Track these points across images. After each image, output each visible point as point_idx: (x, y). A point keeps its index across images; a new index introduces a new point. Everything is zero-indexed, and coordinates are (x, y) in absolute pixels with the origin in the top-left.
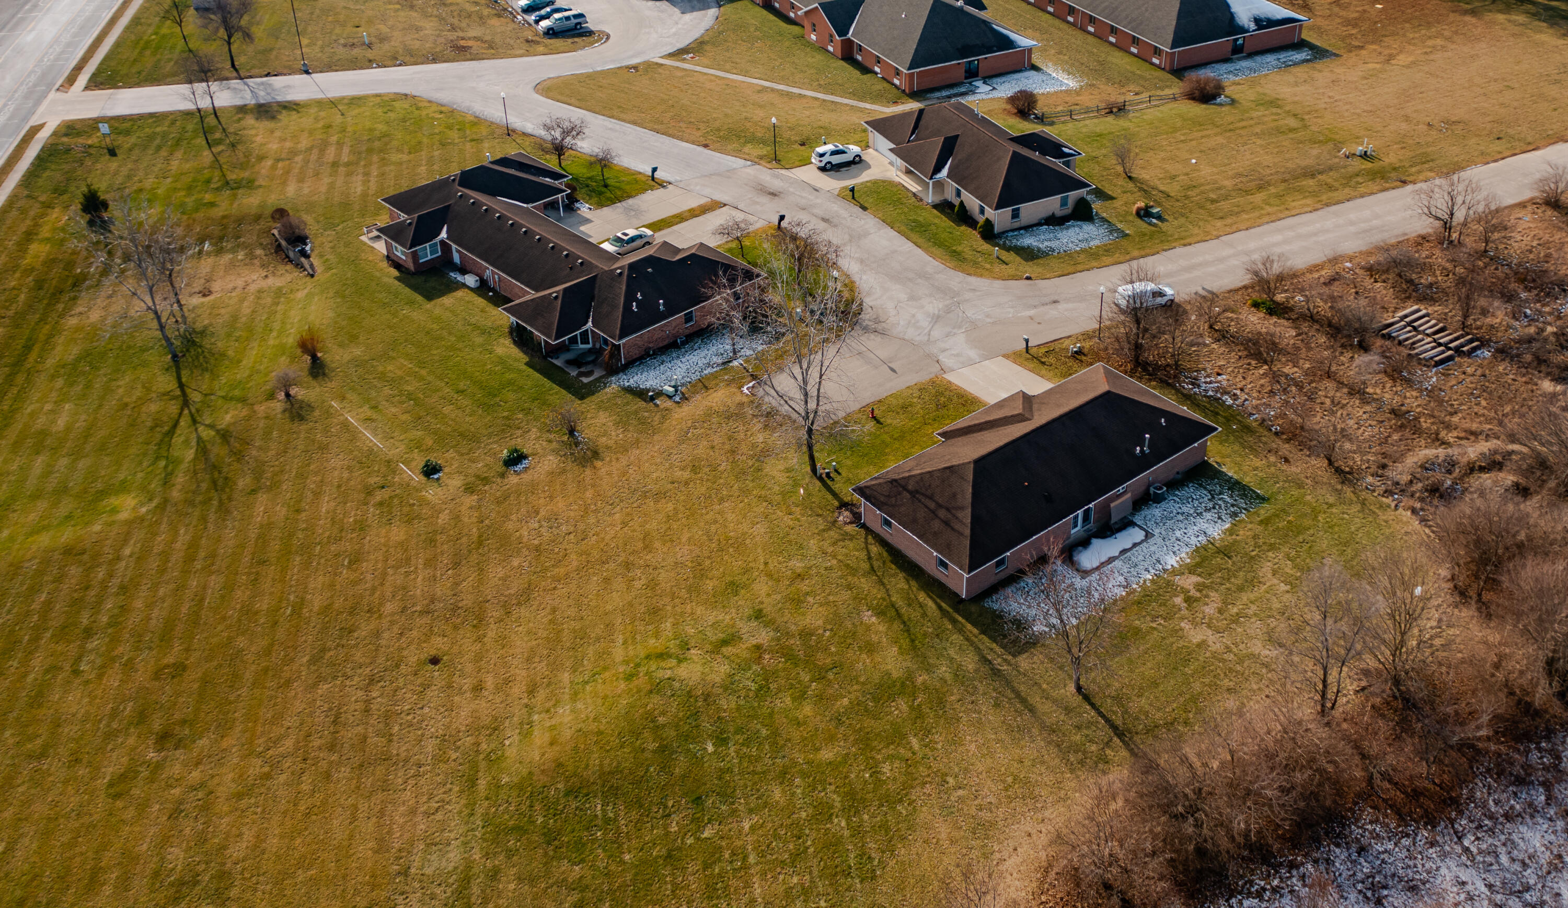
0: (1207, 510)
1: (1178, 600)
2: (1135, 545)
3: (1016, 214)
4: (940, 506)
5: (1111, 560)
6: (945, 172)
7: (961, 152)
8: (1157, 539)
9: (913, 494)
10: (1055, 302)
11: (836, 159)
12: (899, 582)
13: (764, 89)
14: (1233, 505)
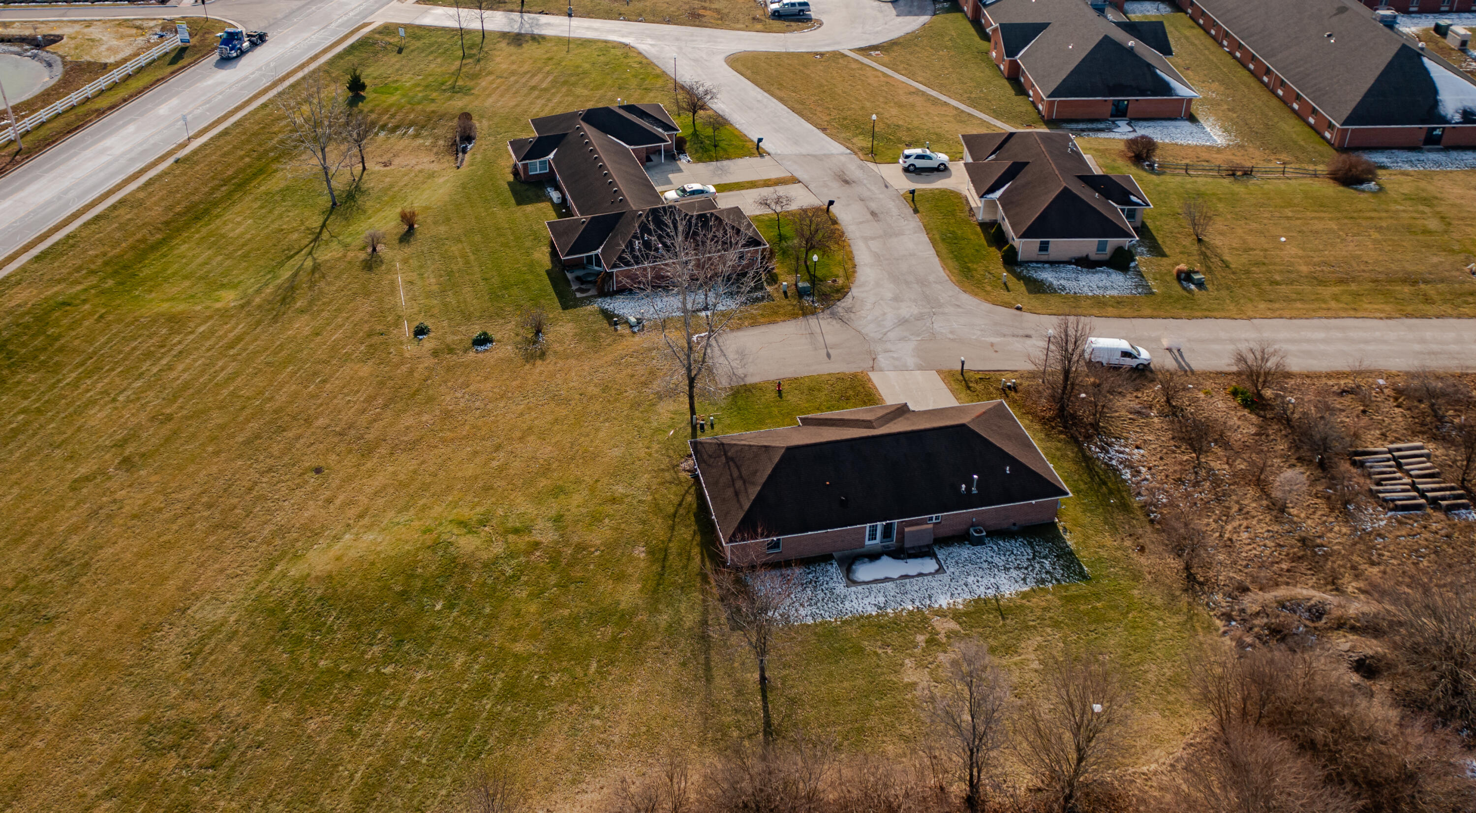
0: (1018, 568)
1: (921, 638)
2: (920, 575)
3: (1044, 247)
4: (741, 477)
5: (887, 580)
6: (998, 194)
7: (1022, 178)
8: (945, 578)
9: (729, 459)
10: (1028, 336)
11: (920, 163)
12: (687, 532)
13: (918, 92)
14: (1047, 572)
